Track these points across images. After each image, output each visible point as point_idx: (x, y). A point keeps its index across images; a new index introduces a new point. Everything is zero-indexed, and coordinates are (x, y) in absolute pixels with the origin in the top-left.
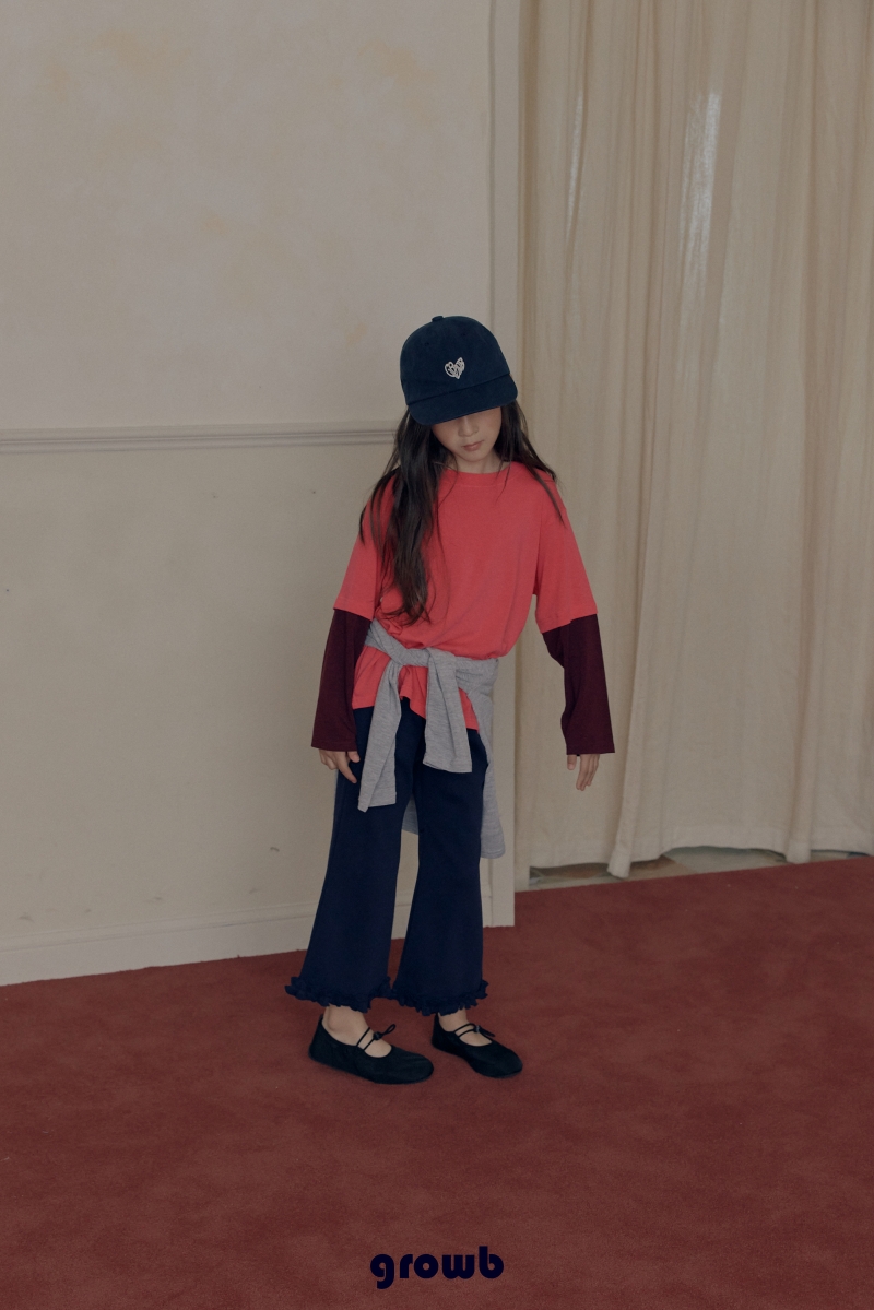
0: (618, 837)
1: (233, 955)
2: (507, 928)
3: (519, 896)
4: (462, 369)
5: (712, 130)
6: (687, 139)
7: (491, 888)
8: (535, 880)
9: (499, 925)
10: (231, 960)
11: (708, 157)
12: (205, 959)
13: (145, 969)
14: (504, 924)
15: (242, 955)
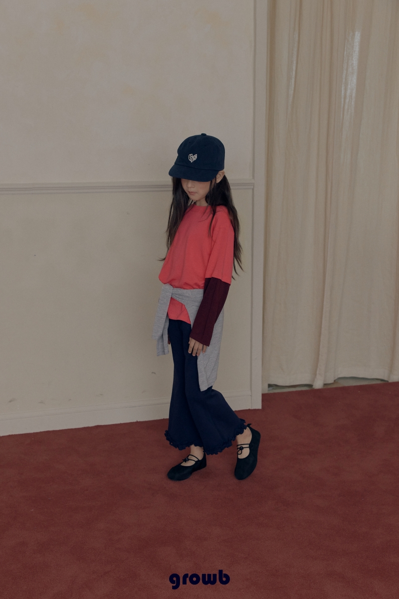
0: (318, 372)
1: (135, 421)
2: (258, 410)
3: (263, 395)
4: (194, 159)
5: (357, 48)
6: (345, 53)
7: (251, 391)
8: (271, 388)
9: (255, 408)
10: (134, 422)
11: (355, 61)
12: (122, 422)
13: (95, 426)
14: (257, 408)
15: (138, 421)
